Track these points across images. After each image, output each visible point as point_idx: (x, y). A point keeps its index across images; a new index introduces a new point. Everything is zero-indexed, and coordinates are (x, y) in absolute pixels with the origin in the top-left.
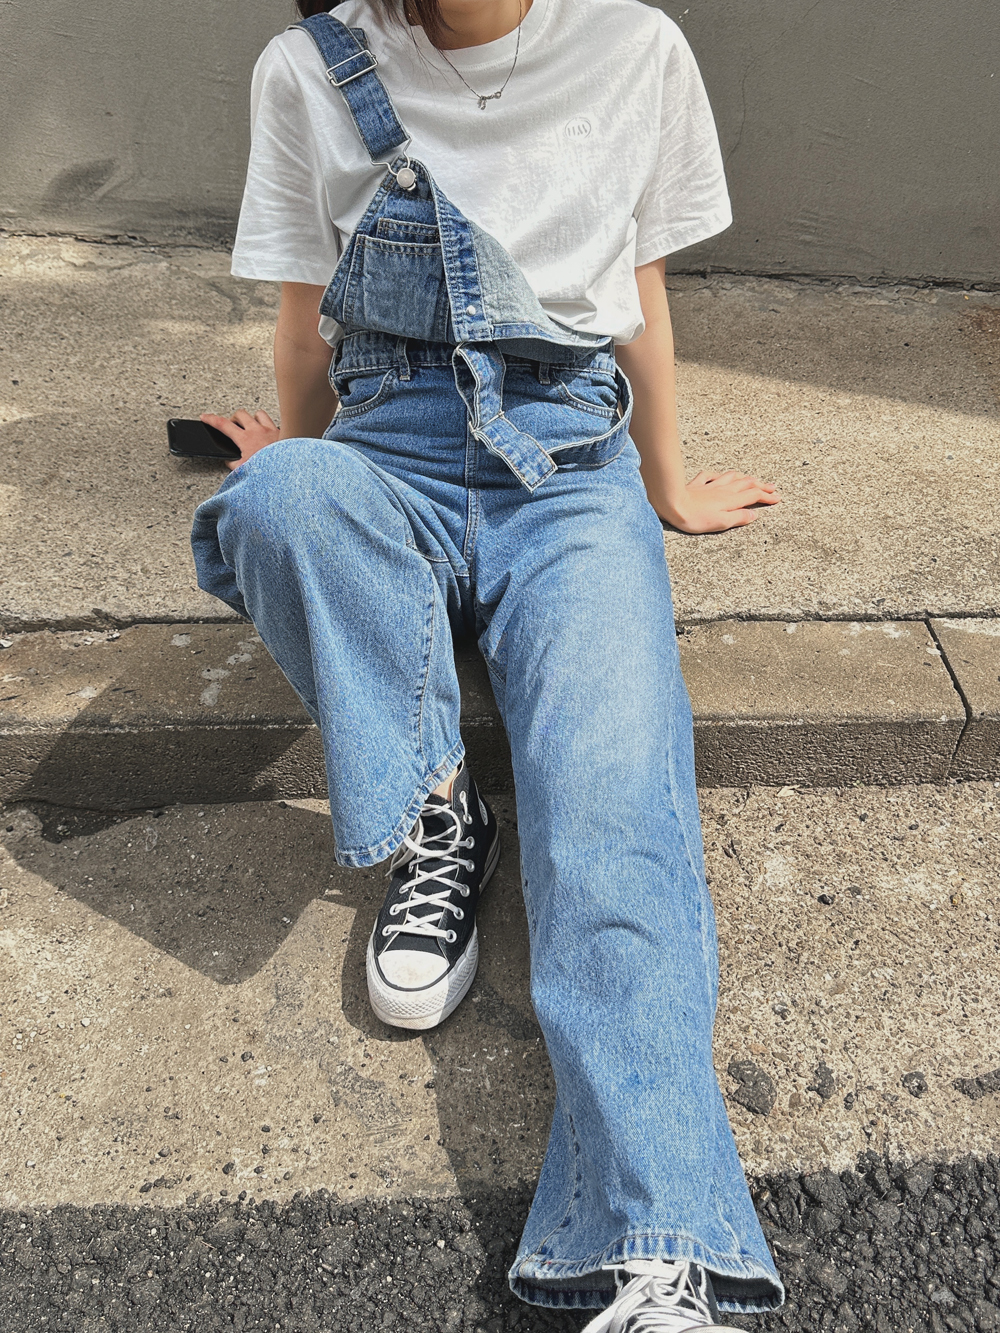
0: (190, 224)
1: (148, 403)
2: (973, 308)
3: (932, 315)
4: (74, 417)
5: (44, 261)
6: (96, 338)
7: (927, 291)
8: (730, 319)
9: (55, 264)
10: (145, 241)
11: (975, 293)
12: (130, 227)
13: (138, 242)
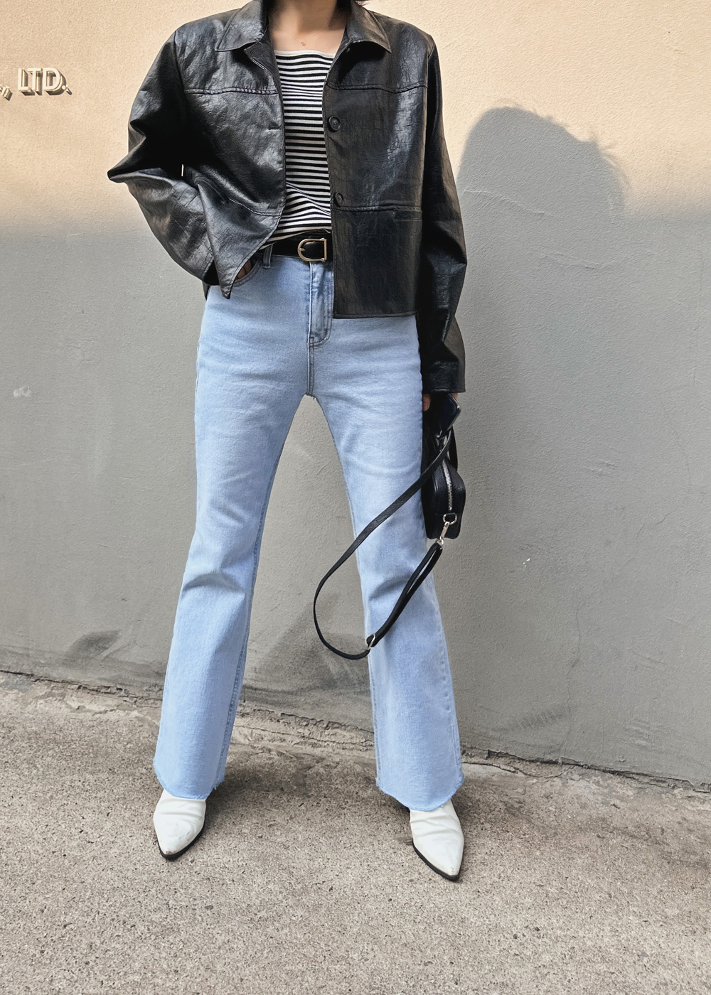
5: (51, 702)
10: (128, 693)
12: (120, 681)
13: (122, 693)
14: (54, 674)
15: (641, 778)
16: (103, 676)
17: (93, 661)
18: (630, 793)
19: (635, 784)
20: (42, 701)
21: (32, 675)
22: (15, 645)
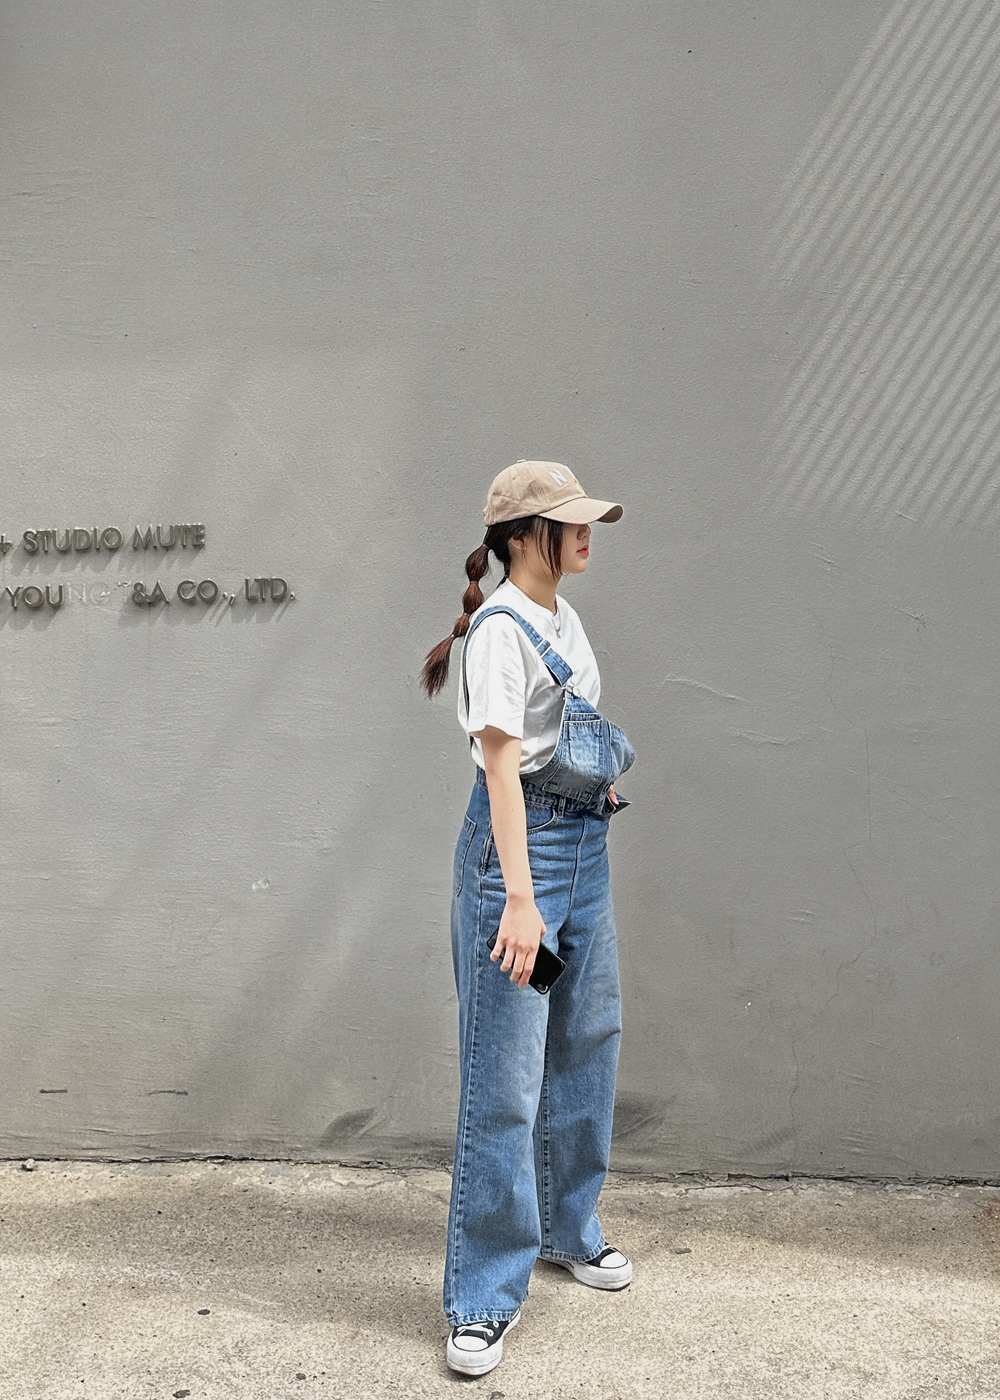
0: (421, 1152)
1: (408, 1283)
2: (985, 1200)
3: (954, 1206)
4: (362, 1294)
5: (320, 1182)
6: (366, 1239)
7: (951, 1188)
8: (806, 1212)
9: (329, 1185)
10: (389, 1165)
11: (987, 1188)
12: (379, 1155)
13: (384, 1166)
14: (312, 1157)
15: (859, 1181)
16: (363, 1152)
17: (350, 1140)
18: (851, 1194)
19: (853, 1186)
20: (309, 1183)
21: (290, 1160)
22: (270, 1133)
